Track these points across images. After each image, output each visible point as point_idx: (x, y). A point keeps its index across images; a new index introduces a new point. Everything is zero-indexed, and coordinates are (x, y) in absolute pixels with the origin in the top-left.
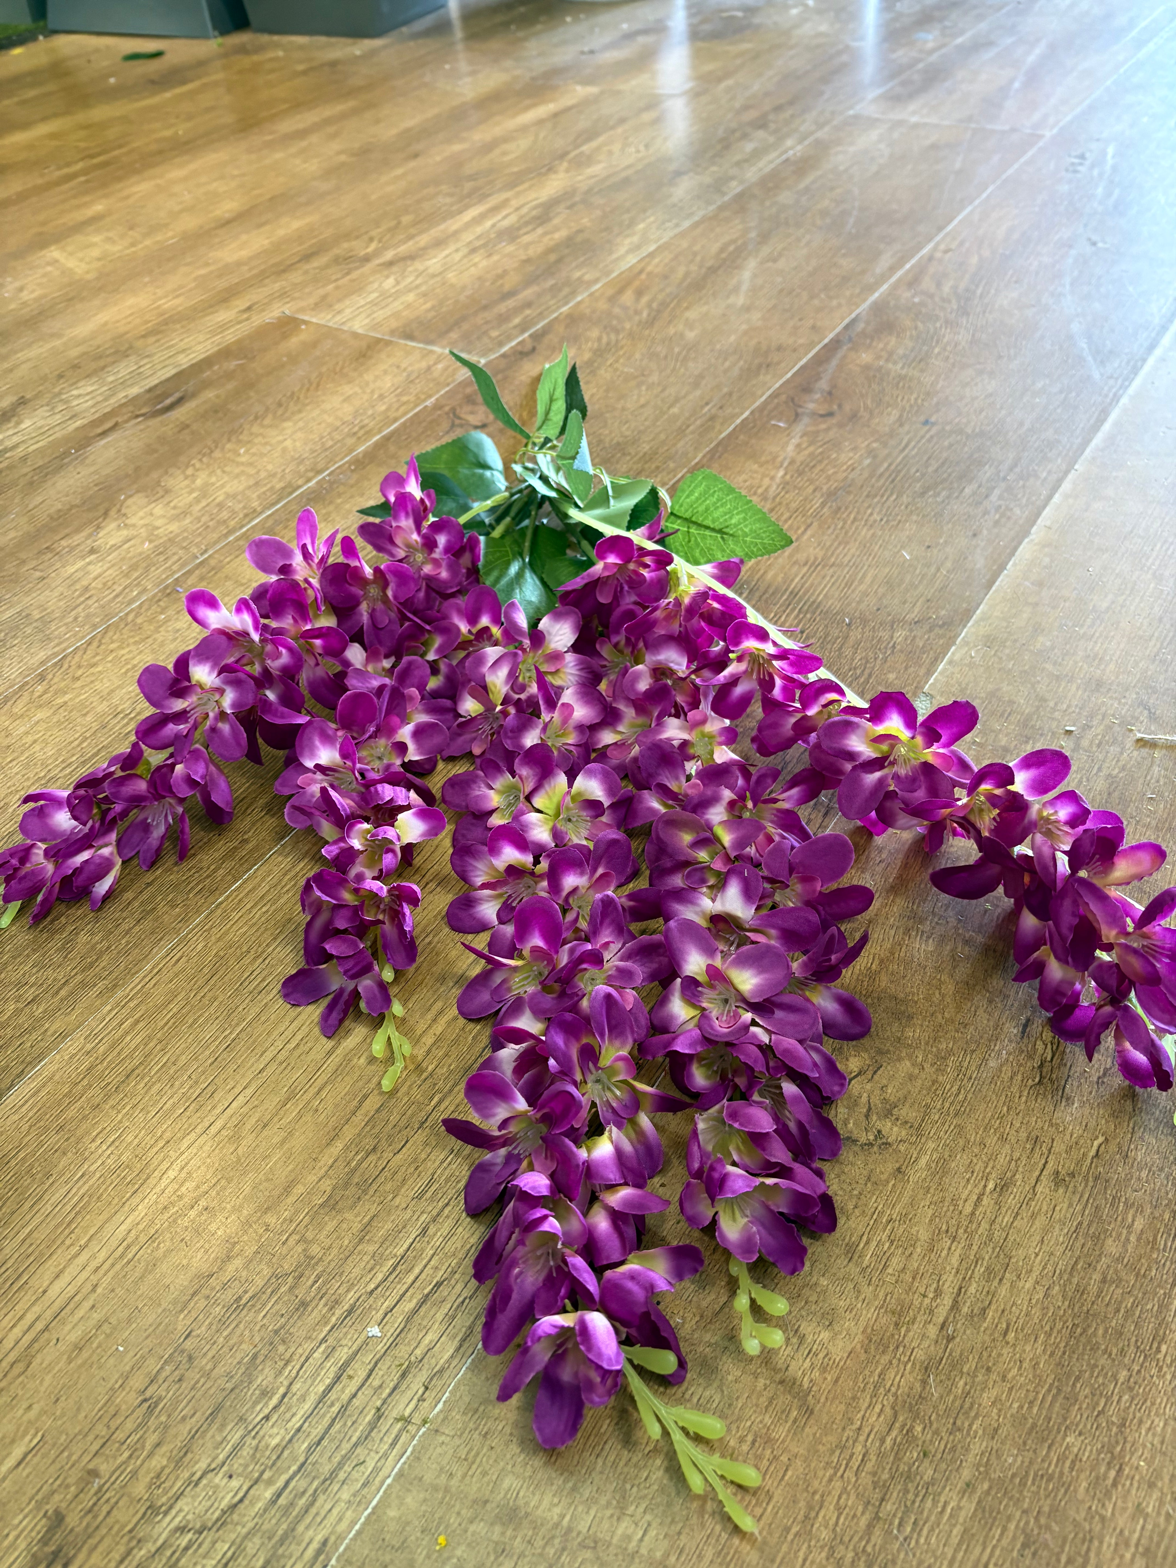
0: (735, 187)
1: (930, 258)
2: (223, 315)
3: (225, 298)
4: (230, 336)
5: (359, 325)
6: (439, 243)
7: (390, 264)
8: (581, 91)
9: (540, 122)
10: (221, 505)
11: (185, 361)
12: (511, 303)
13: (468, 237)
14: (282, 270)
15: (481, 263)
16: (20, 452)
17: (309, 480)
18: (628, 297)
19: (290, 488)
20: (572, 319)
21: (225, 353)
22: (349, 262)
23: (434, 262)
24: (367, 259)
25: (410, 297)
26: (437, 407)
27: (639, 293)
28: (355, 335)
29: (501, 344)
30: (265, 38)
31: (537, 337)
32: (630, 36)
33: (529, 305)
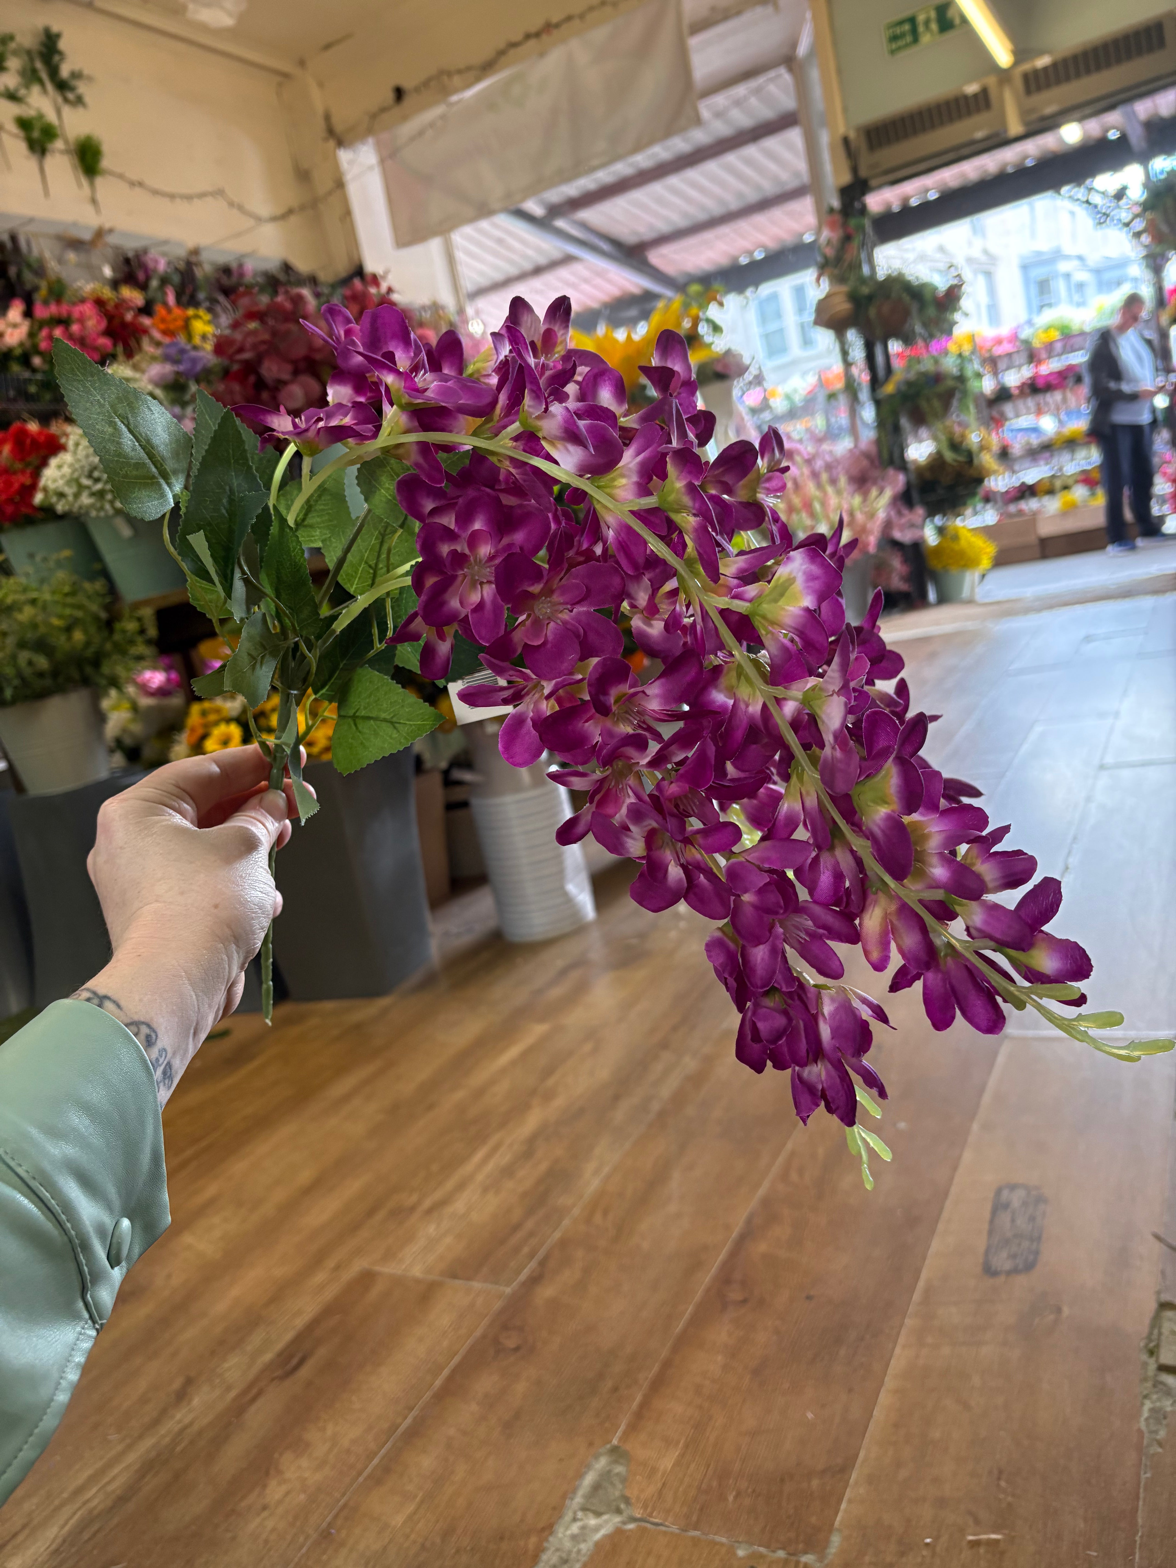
0: (655, 1107)
1: (793, 1154)
2: (320, 1277)
3: (318, 1260)
4: (329, 1294)
5: (417, 1271)
6: (461, 1186)
7: (429, 1211)
8: (539, 1029)
9: (514, 1063)
10: (348, 1451)
11: (300, 1322)
12: (520, 1235)
13: (480, 1177)
14: (355, 1227)
15: (493, 1203)
16: (196, 1427)
17: (405, 1418)
18: (598, 1218)
19: (394, 1427)
20: (563, 1243)
21: (327, 1311)
22: (400, 1213)
23: (459, 1205)
24: (413, 1209)
25: (448, 1240)
26: (484, 1336)
27: (605, 1213)
28: (417, 1281)
29: (519, 1273)
30: (304, 1007)
31: (542, 1263)
32: (563, 973)
33: (531, 1234)
